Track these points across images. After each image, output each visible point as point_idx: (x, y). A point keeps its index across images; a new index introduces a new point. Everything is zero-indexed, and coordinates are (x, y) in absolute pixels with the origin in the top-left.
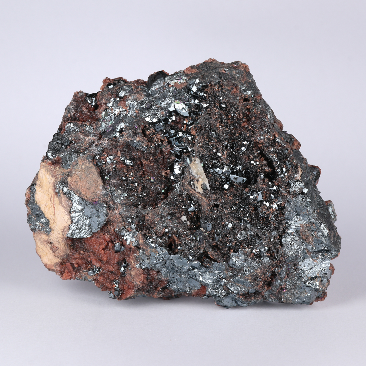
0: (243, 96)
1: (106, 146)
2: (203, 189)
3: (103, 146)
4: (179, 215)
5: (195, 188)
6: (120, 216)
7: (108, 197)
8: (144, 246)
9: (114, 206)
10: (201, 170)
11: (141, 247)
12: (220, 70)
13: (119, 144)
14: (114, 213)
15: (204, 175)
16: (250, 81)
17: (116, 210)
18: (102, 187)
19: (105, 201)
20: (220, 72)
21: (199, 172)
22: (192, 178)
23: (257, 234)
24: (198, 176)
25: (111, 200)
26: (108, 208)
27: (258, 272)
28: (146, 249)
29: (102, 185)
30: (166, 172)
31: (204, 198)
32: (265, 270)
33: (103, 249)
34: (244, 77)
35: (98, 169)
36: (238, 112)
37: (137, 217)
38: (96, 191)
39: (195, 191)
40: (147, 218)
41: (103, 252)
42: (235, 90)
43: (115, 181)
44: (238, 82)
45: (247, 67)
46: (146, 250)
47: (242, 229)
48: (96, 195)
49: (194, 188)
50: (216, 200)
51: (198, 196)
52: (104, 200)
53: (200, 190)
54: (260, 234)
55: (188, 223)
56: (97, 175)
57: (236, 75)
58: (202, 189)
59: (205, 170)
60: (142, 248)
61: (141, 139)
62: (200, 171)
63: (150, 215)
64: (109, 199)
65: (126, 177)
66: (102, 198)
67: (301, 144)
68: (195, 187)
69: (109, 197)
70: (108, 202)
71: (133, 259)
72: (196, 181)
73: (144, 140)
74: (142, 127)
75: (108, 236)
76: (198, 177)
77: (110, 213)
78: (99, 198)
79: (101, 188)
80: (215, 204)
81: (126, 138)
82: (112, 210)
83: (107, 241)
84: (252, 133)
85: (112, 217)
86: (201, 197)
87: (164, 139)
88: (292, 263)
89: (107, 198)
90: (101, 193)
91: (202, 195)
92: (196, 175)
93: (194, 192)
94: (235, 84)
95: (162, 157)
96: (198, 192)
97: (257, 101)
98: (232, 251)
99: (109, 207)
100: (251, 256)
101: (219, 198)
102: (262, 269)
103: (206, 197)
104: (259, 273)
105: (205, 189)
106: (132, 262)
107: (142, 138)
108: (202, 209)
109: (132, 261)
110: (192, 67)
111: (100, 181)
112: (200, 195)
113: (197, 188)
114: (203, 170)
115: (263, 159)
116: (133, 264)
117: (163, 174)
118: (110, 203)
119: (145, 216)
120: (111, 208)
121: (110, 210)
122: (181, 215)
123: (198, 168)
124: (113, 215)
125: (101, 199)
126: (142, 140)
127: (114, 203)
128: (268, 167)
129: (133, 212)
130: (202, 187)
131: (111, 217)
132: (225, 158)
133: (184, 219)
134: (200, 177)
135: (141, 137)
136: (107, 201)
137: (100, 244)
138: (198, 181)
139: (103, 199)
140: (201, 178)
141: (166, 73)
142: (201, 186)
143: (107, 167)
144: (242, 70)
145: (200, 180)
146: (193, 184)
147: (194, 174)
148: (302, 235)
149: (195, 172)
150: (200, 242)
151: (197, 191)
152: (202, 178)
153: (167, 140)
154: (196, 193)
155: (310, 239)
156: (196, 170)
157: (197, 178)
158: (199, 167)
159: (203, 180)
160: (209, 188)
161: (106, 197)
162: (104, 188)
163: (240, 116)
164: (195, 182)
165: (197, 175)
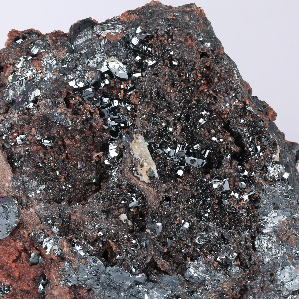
0: (200, 50)
1: (15, 121)
2: (149, 177)
3: (12, 121)
4: (117, 213)
5: (139, 176)
6: (37, 216)
7: (20, 190)
8: (70, 256)
9: (28, 203)
10: (146, 151)
11: (67, 257)
12: (168, 16)
13: (33, 118)
14: (28, 212)
15: (150, 158)
16: (208, 29)
17: (31, 208)
18: (12, 178)
19: (16, 196)
20: (169, 17)
21: (143, 154)
22: (134, 162)
23: (222, 235)
24: (143, 159)
25: (23, 194)
26: (20, 206)
27: (224, 286)
28: (73, 260)
29: (11, 174)
30: (98, 154)
31: (150, 189)
32: (234, 283)
33: (14, 261)
34: (200, 24)
35: (5, 153)
36: (195, 71)
37: (60, 217)
38: (3, 183)
39: (138, 179)
40: (73, 218)
41: (13, 265)
42: (190, 42)
43: (29, 169)
44: (193, 30)
45: (203, 11)
46: (73, 261)
47: (203, 230)
48: (3, 188)
49: (137, 175)
50: (167, 191)
51: (142, 186)
52: (15, 194)
53: (145, 178)
54: (226, 235)
55: (130, 223)
56: (4, 161)
57: (190, 21)
59: (151, 152)
60: (68, 258)
61: (63, 110)
62: (145, 153)
63: (78, 214)
64: (22, 193)
65: (43, 162)
66: (12, 192)
67: (276, 114)
68: (138, 174)
69: (21, 191)
70: (19, 197)
71: (55, 274)
72: (139, 166)
73: (68, 111)
74: (65, 95)
75: (21, 244)
76: (143, 161)
77: (22, 212)
78: (8, 193)
79: (10, 178)
80: (166, 197)
81: (43, 110)
82: (25, 208)
83: (18, 250)
84: (214, 100)
85: (26, 217)
86: (146, 187)
87: (94, 110)
89: (18, 192)
90: (11, 186)
91: (148, 184)
92: (140, 158)
93: (137, 181)
94: (190, 33)
95: (92, 134)
96: (142, 181)
97: (220, 56)
98: (189, 259)
99: (21, 204)
100: (215, 266)
101: (170, 188)
102: (229, 282)
103: (153, 188)
104: (226, 288)
105: (151, 177)
106: (55, 278)
107: (65, 110)
108: (149, 203)
109: (54, 277)
110: (130, 12)
111: (8, 170)
112: (145, 185)
113: (141, 175)
114: (148, 152)
115: (228, 134)
116: (56, 280)
117: (94, 157)
118: (23, 198)
119: (70, 215)
120: (25, 205)
121: (23, 208)
122: (119, 213)
123: (142, 149)
124: (26, 215)
125: (11, 193)
126: (65, 112)
127: (29, 199)
128: (236, 145)
129: (54, 209)
130: (148, 174)
131: (25, 218)
132: (178, 134)
133: (123, 217)
134: (145, 160)
135: (63, 108)
136: (19, 195)
137: (10, 254)
138: (142, 166)
139: (13, 193)
140: (146, 162)
141: (94, 21)
142: (147, 172)
143: (17, 150)
144: (197, 14)
145: (145, 164)
146: (136, 170)
147: (137, 156)
148: (281, 235)
149: (138, 154)
150: (147, 249)
151: (141, 179)
152: (148, 162)
153: (98, 112)
154: (140, 183)
155: (292, 240)
156: (139, 151)
157: (141, 161)
158: (143, 147)
159: (148, 164)
160: (157, 175)
161: (17, 190)
162: (14, 178)
163: (197, 76)
164: (139, 167)
165: (141, 158)
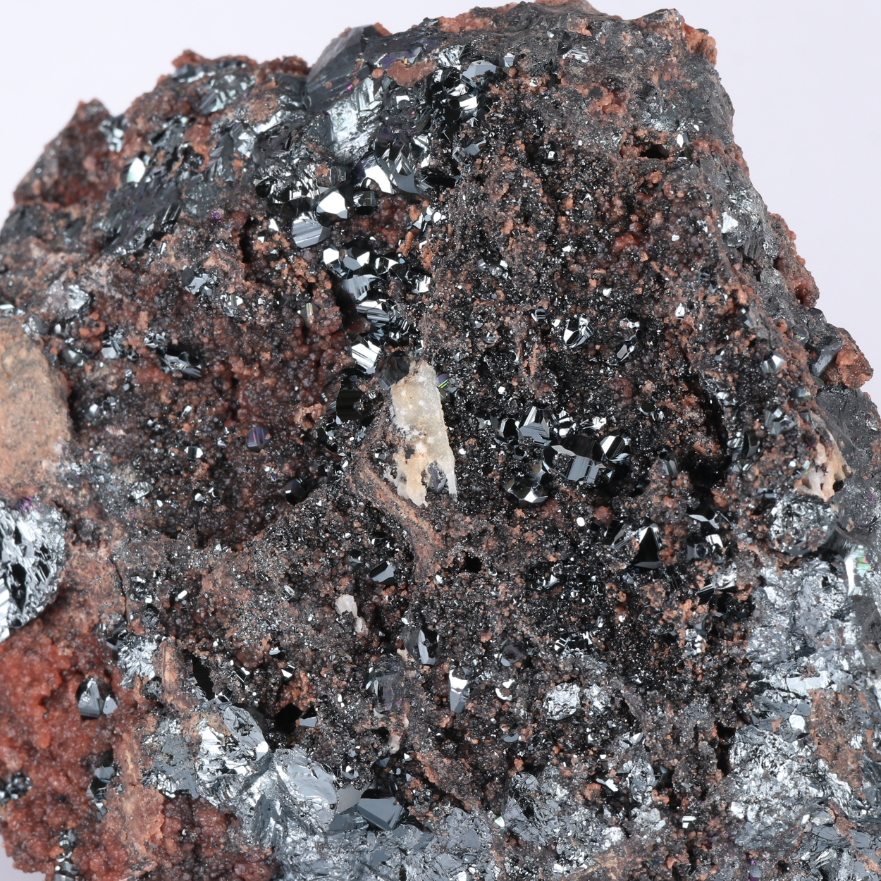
0: (641, 133)
1: (103, 287)
2: (429, 490)
3: (94, 287)
4: (327, 589)
5: (396, 482)
6: (111, 570)
7: (80, 489)
8: (180, 698)
9: (99, 528)
10: (434, 412)
11: (169, 701)
12: (568, 25)
13: (143, 278)
14: (91, 555)
15: (440, 433)
16: (695, 85)
17: (103, 546)
18: (64, 449)
19: (65, 501)
20: (570, 30)
21: (421, 419)
22: (389, 438)
23: (623, 704)
24: (416, 433)
25: (90, 502)
26: (71, 532)
27: (608, 865)
28: (183, 711)
29: (65, 439)
30: (308, 411)
31: (425, 525)
32: (639, 860)
33: (43, 702)
34: (667, 64)
35: (62, 375)
36: (606, 190)
37: (168, 576)
38: (35, 459)
39: (393, 489)
40: (207, 586)
41: (38, 713)
42: (607, 100)
43: (121, 432)
44: (634, 75)
45: (709, 43)
46: (182, 715)
47: (566, 677)
48: (33, 472)
49: (391, 478)
50: (470, 539)
51: (405, 514)
52: (61, 496)
53: (417, 494)
54: (634, 702)
55: (361, 626)
56: (50, 396)
57: (631, 49)
58: (424, 490)
59: (451, 419)
60: (171, 705)
61: (221, 262)
62: (427, 416)
63: (218, 574)
64: (84, 496)
65: (163, 420)
66: (54, 487)
67: (872, 370)
68: (394, 475)
69: (84, 492)
70: (75, 507)
71: (131, 750)
72: (401, 451)
73: (234, 267)
74: (241, 221)
75: (68, 652)
76: (413, 437)
77: (75, 550)
78: (41, 488)
79: (58, 449)
80: (467, 558)
81: (173, 259)
82: (88, 543)
83: (60, 672)
84: (657, 287)
85: (83, 570)
86: (415, 519)
87: (316, 277)
88: (767, 856)
89: (75, 492)
90: (54, 470)
91: (422, 512)
92: (407, 428)
93: (391, 496)
94: (615, 79)
95: (313, 357)
96: (404, 500)
98: (519, 764)
99: (76, 531)
100: (588, 794)
101: (484, 532)
102: (624, 853)
103: (433, 523)
104: (613, 869)
105: (435, 493)
106: (129, 760)
107: (227, 261)
108: (418, 570)
109: (129, 755)
110: (478, 12)
111: (59, 421)
112: (412, 511)
113: (404, 479)
114: (440, 414)
115: (693, 399)
116: (131, 766)
117: (298, 419)
118: (85, 514)
119: (200, 577)
120: (86, 535)
121: (79, 539)
122: (335, 589)
123: (421, 403)
124: (85, 562)
125: (50, 491)
126: (227, 268)
127: (102, 518)
128: (708, 434)
129: (155, 553)
130: (427, 481)
131: (79, 571)
132: (533, 372)
133: (345, 605)
134: (422, 437)
135: (222, 255)
136: (74, 503)
137: (35, 680)
138: (410, 452)
139: (58, 492)
140: (425, 442)
142: (424, 475)
143: (97, 374)
144: (670, 38)
145: (420, 448)
146: (391, 462)
147: (401, 423)
148: (816, 740)
149: (406, 417)
150: (382, 701)
151: (399, 491)
152: (429, 445)
153: (329, 286)
154: (399, 502)
155: (846, 761)
156: (411, 407)
157: (408, 438)
158: (426, 400)
159: (431, 449)
160: (453, 489)
161: (70, 486)
162: (73, 451)
163: (612, 206)
164: (399, 457)
165: (412, 428)
